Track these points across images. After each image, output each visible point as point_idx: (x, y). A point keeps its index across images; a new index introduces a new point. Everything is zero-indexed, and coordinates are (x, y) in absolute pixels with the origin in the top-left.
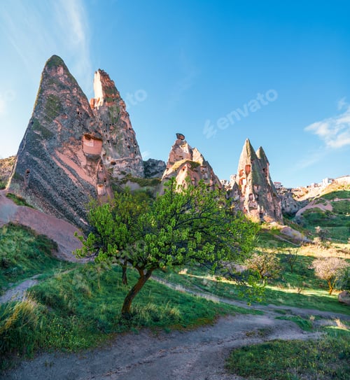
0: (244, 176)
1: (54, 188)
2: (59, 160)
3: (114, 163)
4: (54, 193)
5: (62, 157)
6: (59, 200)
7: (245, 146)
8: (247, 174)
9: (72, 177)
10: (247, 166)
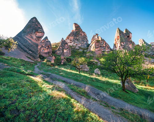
0: (117, 40)
1: (22, 44)
2: (26, 38)
3: (77, 45)
4: (21, 45)
5: (27, 37)
6: (23, 47)
7: (117, 31)
8: (118, 39)
9: (29, 41)
10: (118, 37)
